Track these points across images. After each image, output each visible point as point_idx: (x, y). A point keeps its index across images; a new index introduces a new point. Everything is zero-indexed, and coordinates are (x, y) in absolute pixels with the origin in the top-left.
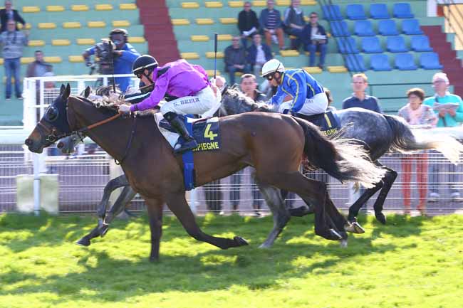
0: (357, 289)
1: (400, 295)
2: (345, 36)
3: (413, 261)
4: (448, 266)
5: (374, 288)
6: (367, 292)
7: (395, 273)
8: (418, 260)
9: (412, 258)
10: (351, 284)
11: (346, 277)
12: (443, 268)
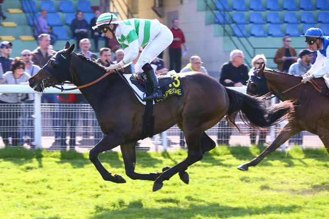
0: (38, 209)
1: (71, 213)
2: (34, 13)
3: (82, 187)
4: (108, 191)
5: (51, 207)
6: (45, 211)
7: (67, 197)
8: (86, 186)
9: (81, 185)
10: (34, 205)
11: (29, 199)
12: (104, 193)
